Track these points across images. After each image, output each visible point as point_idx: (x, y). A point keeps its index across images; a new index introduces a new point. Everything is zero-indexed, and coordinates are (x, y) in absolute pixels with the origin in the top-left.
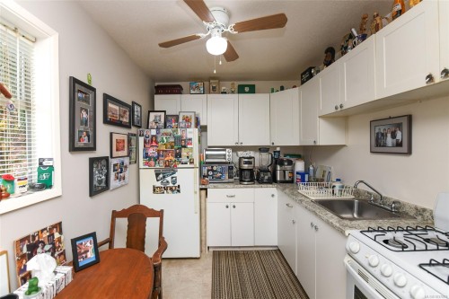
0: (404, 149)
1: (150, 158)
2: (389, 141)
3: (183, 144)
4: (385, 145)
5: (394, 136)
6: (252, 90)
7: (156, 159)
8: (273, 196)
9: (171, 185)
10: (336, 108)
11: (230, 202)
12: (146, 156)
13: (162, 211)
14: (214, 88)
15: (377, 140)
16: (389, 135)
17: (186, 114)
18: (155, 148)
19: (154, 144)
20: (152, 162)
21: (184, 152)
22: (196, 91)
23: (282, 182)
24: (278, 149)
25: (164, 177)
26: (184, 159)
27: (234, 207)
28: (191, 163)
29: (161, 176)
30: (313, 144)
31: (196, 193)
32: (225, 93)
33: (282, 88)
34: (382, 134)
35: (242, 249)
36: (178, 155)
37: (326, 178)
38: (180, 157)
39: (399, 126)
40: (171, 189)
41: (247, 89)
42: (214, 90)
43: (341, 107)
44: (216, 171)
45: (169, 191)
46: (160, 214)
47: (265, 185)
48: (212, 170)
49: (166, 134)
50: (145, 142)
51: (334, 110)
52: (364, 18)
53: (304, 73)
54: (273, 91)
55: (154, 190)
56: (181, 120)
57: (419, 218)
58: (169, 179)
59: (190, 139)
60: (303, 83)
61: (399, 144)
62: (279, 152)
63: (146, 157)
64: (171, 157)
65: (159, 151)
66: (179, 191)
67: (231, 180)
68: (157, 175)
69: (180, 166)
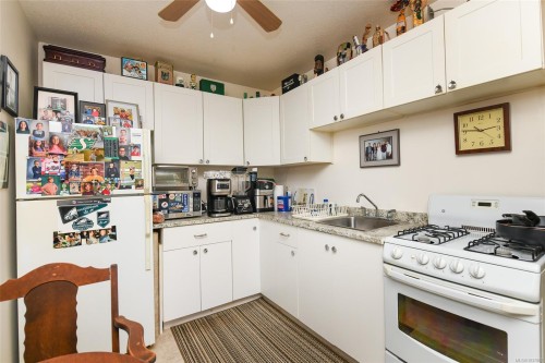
0: (394, 161)
1: (46, 178)
2: (380, 154)
3: (123, 154)
4: (375, 159)
5: (384, 149)
6: (220, 90)
7: (63, 180)
8: (255, 228)
9: (96, 227)
10: (335, 118)
11: (199, 244)
12: (36, 173)
13: (114, 267)
14: (164, 75)
15: (367, 154)
16: (379, 149)
17: (121, 107)
18: (58, 159)
19: (56, 150)
20: (52, 186)
21: (125, 168)
22: (133, 73)
23: (262, 211)
24: (255, 170)
25: (80, 214)
26: (125, 179)
27: (206, 251)
28: (138, 186)
29: (74, 212)
30: (303, 161)
31: (148, 236)
32: (182, 86)
33: (258, 95)
34: (373, 149)
35: (214, 312)
36: (113, 173)
37: (308, 201)
38: (117, 175)
39: (389, 139)
40: (97, 235)
41: (213, 87)
42: (165, 78)
43: (342, 117)
44: (174, 201)
45: (92, 238)
46: (111, 274)
47: (244, 216)
48: (167, 200)
49: (87, 134)
50: (33, 145)
51: (333, 121)
52: (368, 28)
53: (287, 80)
54: (246, 97)
55: (56, 241)
56: (110, 113)
57: (411, 222)
58: (93, 216)
59: (136, 147)
60: (285, 91)
61: (389, 157)
62: (255, 173)
63: (36, 176)
64: (96, 177)
65: (68, 166)
66: (114, 237)
67: (197, 214)
68: (64, 211)
69: (116, 191)
